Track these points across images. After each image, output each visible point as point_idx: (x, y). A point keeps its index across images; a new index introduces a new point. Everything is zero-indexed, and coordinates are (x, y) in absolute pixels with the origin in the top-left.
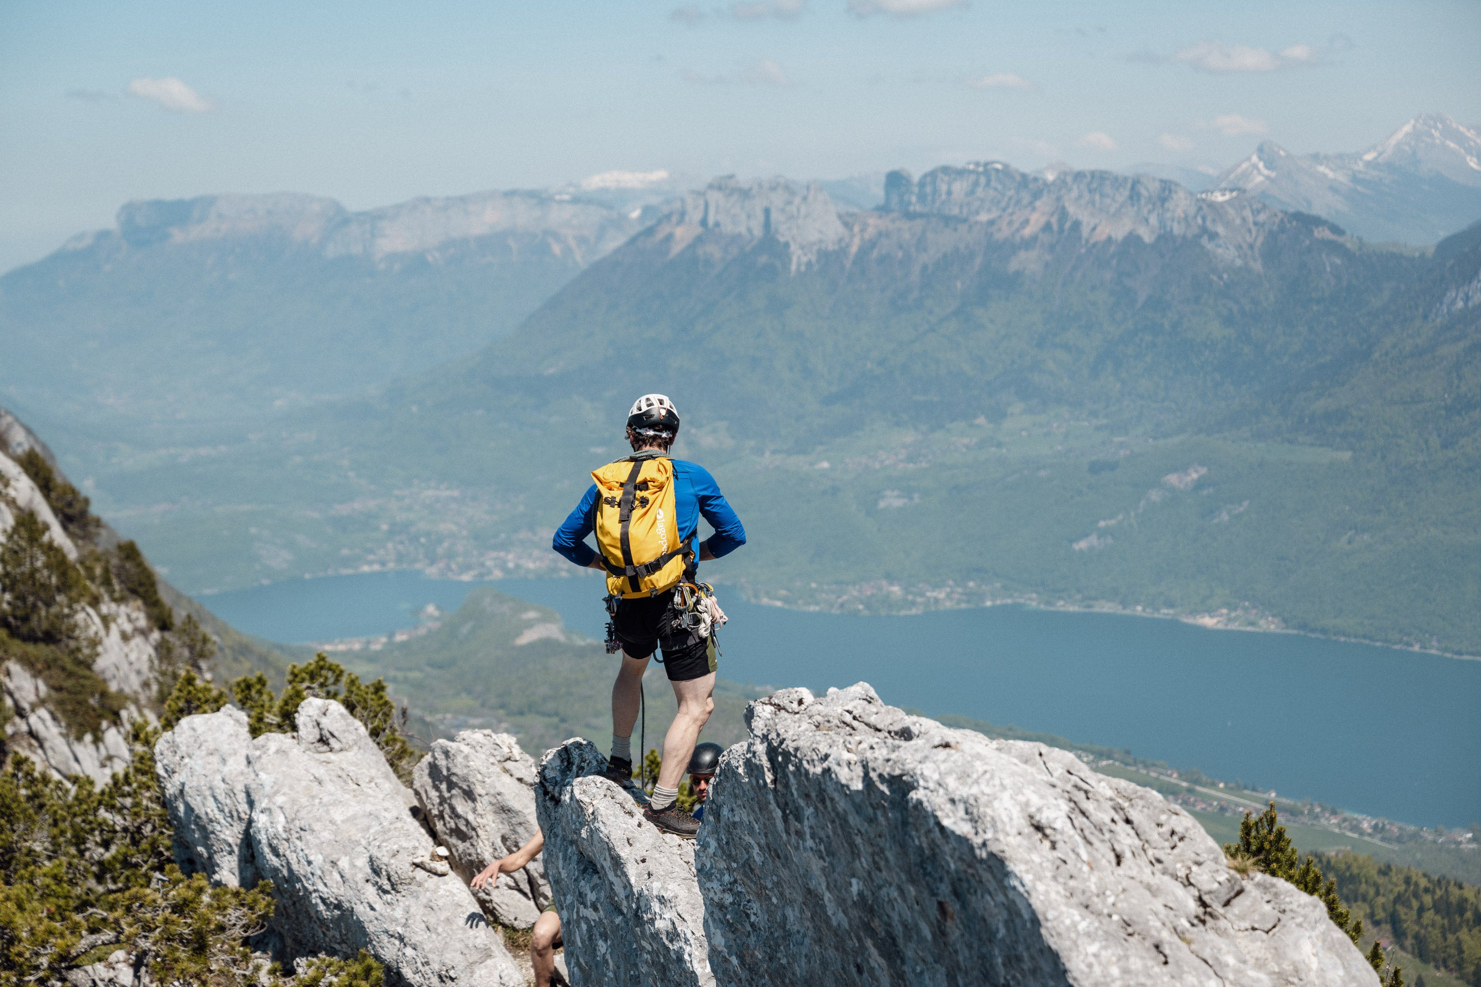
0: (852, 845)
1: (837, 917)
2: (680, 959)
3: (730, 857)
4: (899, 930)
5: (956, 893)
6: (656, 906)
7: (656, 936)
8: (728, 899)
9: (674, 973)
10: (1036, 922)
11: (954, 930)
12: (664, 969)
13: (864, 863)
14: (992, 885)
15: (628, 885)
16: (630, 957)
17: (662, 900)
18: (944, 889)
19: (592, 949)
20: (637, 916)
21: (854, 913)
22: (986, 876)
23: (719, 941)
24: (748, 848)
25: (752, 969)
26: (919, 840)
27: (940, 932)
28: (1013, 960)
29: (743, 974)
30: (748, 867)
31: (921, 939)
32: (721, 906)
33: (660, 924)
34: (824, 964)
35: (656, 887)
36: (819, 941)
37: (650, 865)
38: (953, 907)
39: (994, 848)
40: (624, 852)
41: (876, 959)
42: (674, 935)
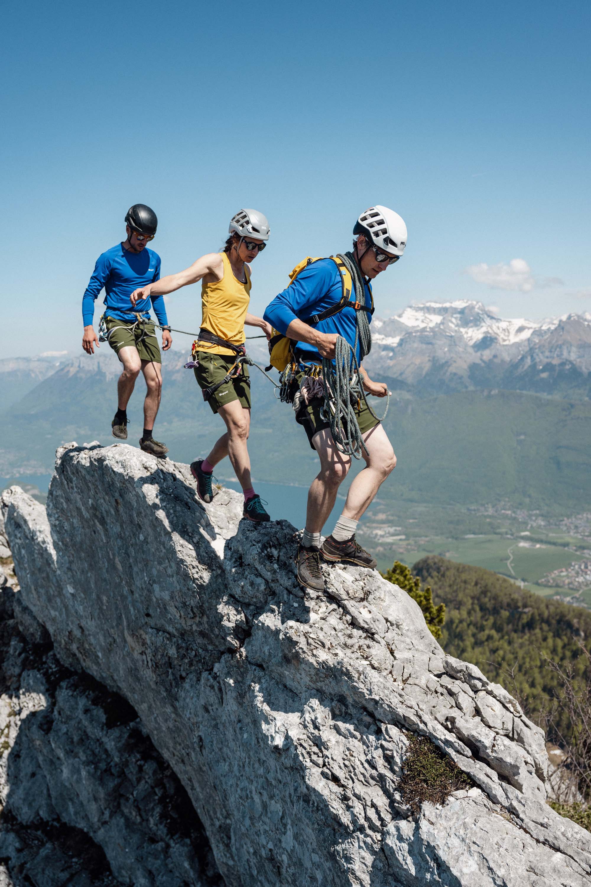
0: (88, 487)
1: (86, 515)
2: (46, 550)
3: (57, 508)
4: (105, 514)
5: (121, 495)
6: (38, 534)
7: (38, 544)
8: (57, 523)
9: (45, 556)
10: (144, 497)
11: (121, 509)
12: (42, 554)
13: (92, 492)
14: (131, 489)
15: (29, 529)
16: (31, 553)
17: (40, 531)
18: (117, 494)
19: (20, 552)
20: (32, 538)
21: (91, 511)
22: (129, 485)
23: (55, 537)
24: (62, 503)
25: (66, 545)
26: (108, 479)
27: (117, 510)
28: (139, 514)
29: (63, 548)
30: (62, 510)
31: (112, 515)
32: (55, 526)
33: (40, 539)
34: (85, 535)
35: (38, 528)
36: (83, 527)
37: (36, 521)
38: (120, 500)
39: (130, 474)
40: (27, 518)
41: (99, 527)
42: (44, 542)
